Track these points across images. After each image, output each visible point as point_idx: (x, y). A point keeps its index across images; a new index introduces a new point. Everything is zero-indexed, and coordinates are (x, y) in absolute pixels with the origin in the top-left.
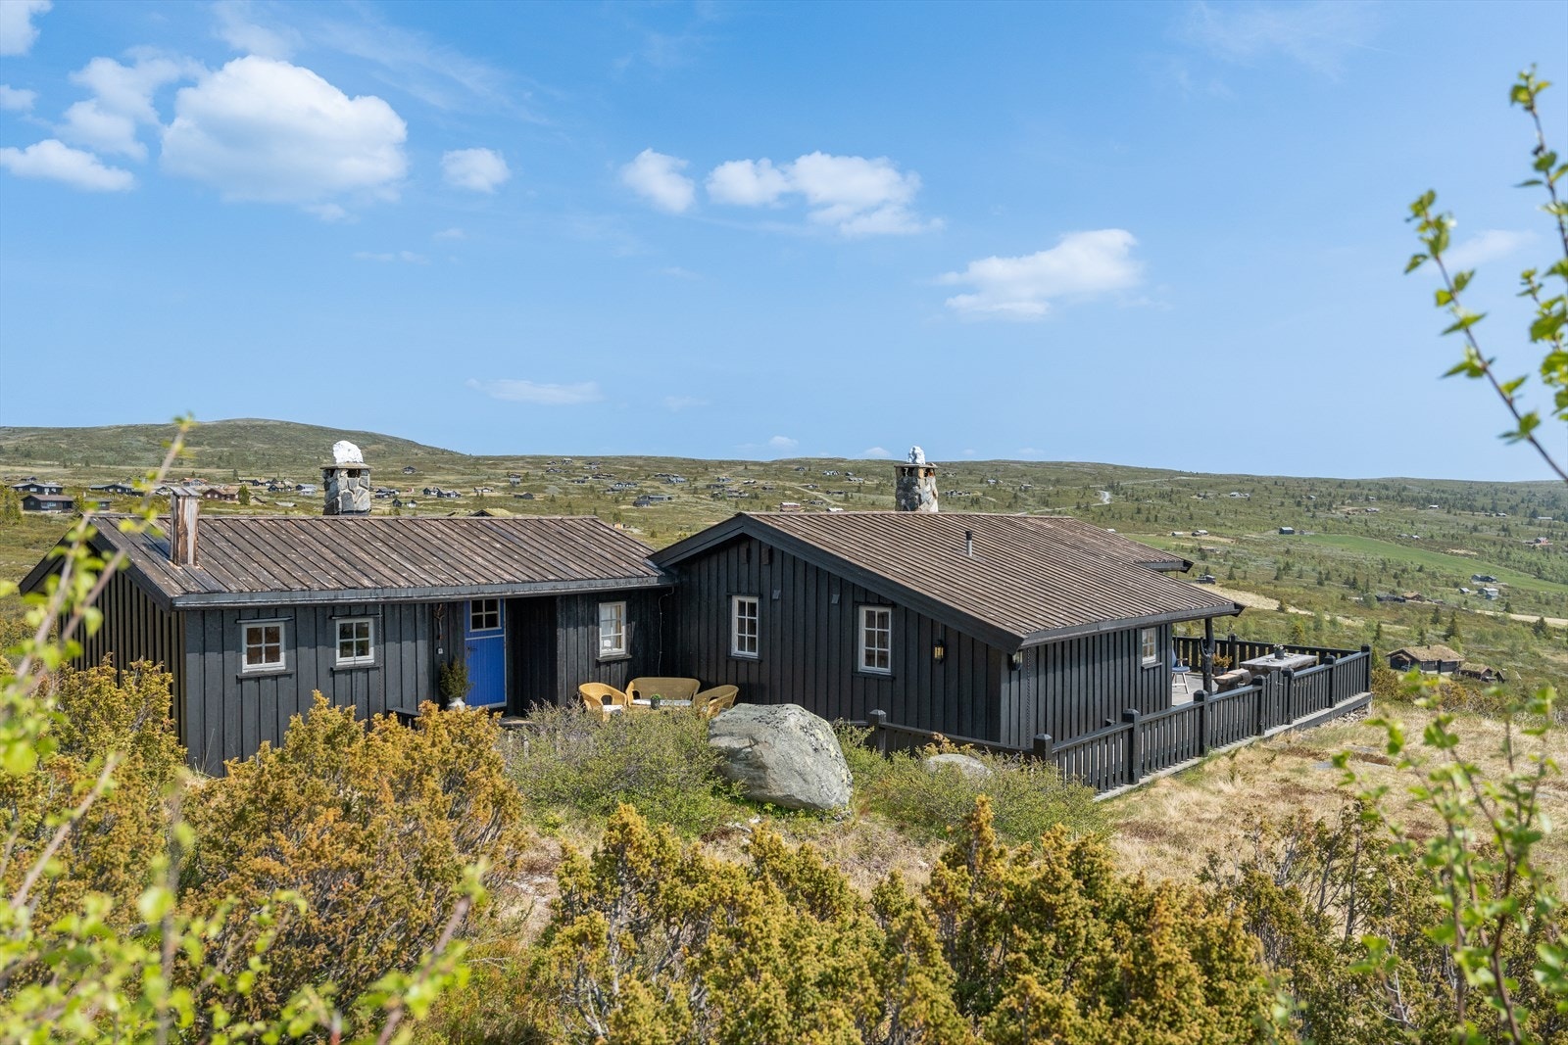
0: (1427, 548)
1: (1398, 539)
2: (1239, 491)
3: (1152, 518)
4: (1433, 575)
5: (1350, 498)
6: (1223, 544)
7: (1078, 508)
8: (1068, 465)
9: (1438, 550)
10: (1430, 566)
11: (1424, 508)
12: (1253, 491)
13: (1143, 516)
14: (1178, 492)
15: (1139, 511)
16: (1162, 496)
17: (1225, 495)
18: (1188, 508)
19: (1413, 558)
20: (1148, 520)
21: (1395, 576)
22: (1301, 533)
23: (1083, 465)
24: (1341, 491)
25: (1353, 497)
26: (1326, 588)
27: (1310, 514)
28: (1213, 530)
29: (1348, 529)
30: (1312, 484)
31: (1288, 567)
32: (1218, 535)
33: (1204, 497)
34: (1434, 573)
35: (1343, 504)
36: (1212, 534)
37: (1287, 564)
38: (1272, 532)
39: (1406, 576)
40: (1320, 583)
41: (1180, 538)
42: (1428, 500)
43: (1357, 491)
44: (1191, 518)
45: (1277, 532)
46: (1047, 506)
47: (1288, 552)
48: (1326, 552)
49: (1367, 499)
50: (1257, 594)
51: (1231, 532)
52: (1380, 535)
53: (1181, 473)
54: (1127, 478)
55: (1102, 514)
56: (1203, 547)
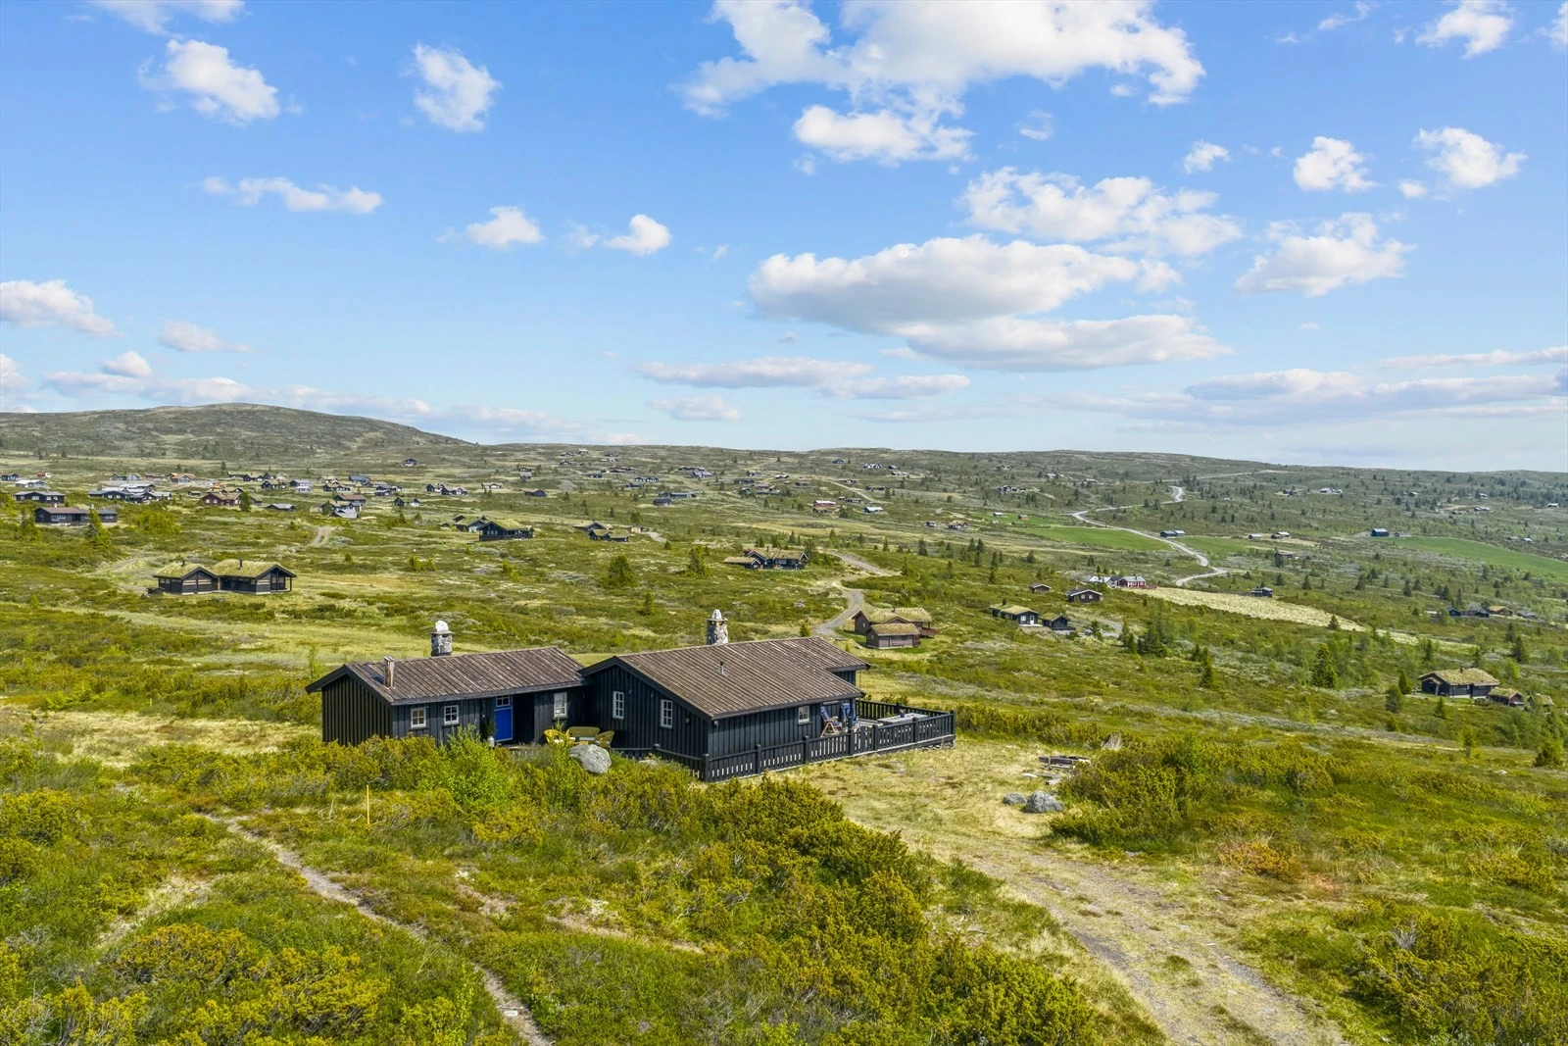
0: (1539, 552)
1: (1507, 542)
2: (1332, 486)
3: (1228, 517)
4: (1540, 584)
5: (1458, 494)
6: (1305, 548)
7: (1146, 506)
8: (1140, 456)
9: (1551, 555)
10: (1538, 573)
11: (1541, 507)
12: (1347, 486)
13: (1218, 516)
14: (1262, 487)
15: (1214, 509)
16: (1243, 492)
17: (1314, 492)
18: (1270, 506)
19: (1519, 565)
20: (1223, 520)
21: (1496, 585)
22: (1397, 535)
23: (1156, 456)
24: (1448, 487)
25: (1462, 494)
26: (1413, 599)
27: (1409, 514)
28: (1296, 531)
29: (1451, 531)
30: (1417, 477)
31: (1374, 574)
32: (1301, 537)
33: (1291, 493)
34: (1541, 582)
35: (1449, 501)
36: (1294, 536)
37: (1373, 571)
38: (1364, 534)
39: (1508, 584)
40: (1407, 593)
41: (1257, 541)
42: (1548, 497)
43: (1468, 486)
44: (1273, 517)
45: (1369, 534)
46: (1111, 504)
47: (1377, 557)
48: (1421, 557)
49: (1477, 496)
50: (1317, 608)
51: (1316, 534)
52: (1488, 537)
53: (1267, 466)
54: (1204, 472)
55: (1172, 514)
56: (1280, 551)
